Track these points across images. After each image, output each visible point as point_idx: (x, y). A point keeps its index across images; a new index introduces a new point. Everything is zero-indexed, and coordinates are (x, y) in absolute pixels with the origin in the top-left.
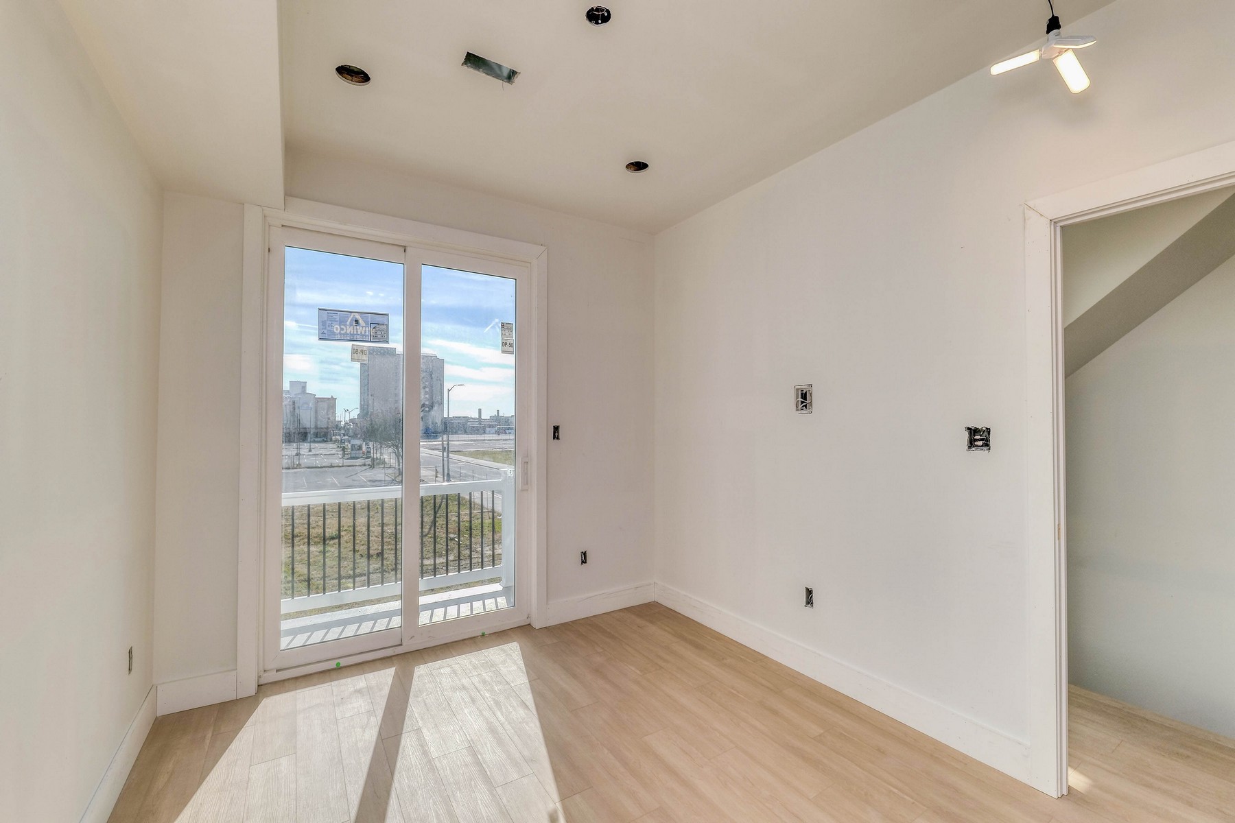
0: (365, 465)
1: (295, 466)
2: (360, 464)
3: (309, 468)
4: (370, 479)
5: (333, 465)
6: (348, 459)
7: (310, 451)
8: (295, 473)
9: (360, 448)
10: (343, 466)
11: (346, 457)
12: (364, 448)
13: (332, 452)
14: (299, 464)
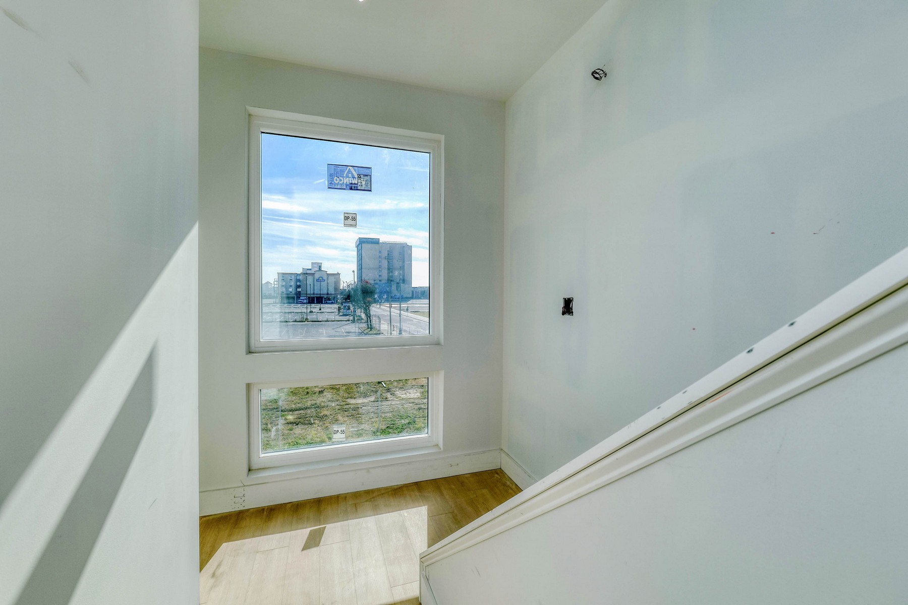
0: (349, 321)
1: (304, 320)
2: (346, 319)
3: (312, 321)
4: (347, 331)
5: (329, 320)
6: (341, 316)
7: (320, 310)
8: (302, 325)
9: (349, 309)
10: (334, 321)
11: (341, 314)
12: (352, 308)
13: (333, 311)
14: (307, 319)
